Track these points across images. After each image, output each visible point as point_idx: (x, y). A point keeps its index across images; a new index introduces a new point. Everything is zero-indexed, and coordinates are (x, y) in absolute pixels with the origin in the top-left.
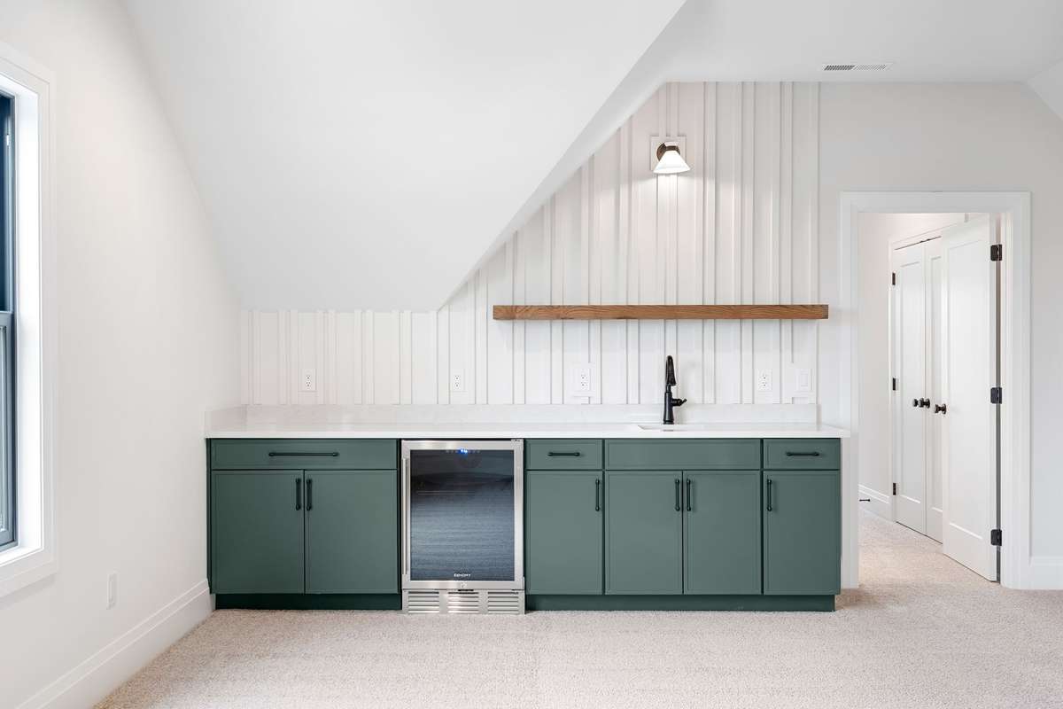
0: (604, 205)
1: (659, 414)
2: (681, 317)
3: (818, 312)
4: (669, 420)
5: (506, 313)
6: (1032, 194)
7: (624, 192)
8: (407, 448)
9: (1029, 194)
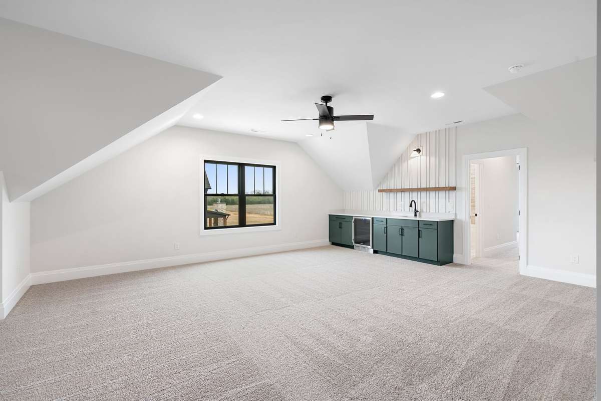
0: (404, 165)
1: (413, 214)
2: (422, 191)
3: (454, 189)
4: (416, 215)
5: (380, 191)
6: (528, 148)
7: (409, 161)
8: (354, 218)
9: (526, 148)
